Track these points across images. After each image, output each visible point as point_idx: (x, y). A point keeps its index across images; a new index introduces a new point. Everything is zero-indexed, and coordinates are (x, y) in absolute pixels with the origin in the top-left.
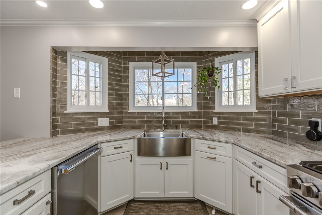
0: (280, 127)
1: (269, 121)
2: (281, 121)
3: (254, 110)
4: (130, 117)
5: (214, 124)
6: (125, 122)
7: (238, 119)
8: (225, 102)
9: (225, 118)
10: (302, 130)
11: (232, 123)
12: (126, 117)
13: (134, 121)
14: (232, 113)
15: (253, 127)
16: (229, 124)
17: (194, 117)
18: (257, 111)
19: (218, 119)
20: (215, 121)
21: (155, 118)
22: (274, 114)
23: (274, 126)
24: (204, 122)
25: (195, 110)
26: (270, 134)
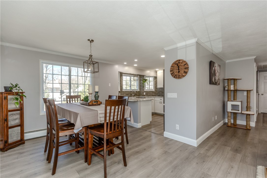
3: (154, 90)
4: (123, 93)
7: (150, 93)
8: (146, 89)
9: (147, 93)
14: (149, 91)
15: (154, 95)
17: (139, 93)
19: (145, 93)
20: (145, 94)
21: (130, 93)
22: (158, 91)
23: (158, 94)
24: (141, 94)
25: (139, 90)
26: (157, 96)
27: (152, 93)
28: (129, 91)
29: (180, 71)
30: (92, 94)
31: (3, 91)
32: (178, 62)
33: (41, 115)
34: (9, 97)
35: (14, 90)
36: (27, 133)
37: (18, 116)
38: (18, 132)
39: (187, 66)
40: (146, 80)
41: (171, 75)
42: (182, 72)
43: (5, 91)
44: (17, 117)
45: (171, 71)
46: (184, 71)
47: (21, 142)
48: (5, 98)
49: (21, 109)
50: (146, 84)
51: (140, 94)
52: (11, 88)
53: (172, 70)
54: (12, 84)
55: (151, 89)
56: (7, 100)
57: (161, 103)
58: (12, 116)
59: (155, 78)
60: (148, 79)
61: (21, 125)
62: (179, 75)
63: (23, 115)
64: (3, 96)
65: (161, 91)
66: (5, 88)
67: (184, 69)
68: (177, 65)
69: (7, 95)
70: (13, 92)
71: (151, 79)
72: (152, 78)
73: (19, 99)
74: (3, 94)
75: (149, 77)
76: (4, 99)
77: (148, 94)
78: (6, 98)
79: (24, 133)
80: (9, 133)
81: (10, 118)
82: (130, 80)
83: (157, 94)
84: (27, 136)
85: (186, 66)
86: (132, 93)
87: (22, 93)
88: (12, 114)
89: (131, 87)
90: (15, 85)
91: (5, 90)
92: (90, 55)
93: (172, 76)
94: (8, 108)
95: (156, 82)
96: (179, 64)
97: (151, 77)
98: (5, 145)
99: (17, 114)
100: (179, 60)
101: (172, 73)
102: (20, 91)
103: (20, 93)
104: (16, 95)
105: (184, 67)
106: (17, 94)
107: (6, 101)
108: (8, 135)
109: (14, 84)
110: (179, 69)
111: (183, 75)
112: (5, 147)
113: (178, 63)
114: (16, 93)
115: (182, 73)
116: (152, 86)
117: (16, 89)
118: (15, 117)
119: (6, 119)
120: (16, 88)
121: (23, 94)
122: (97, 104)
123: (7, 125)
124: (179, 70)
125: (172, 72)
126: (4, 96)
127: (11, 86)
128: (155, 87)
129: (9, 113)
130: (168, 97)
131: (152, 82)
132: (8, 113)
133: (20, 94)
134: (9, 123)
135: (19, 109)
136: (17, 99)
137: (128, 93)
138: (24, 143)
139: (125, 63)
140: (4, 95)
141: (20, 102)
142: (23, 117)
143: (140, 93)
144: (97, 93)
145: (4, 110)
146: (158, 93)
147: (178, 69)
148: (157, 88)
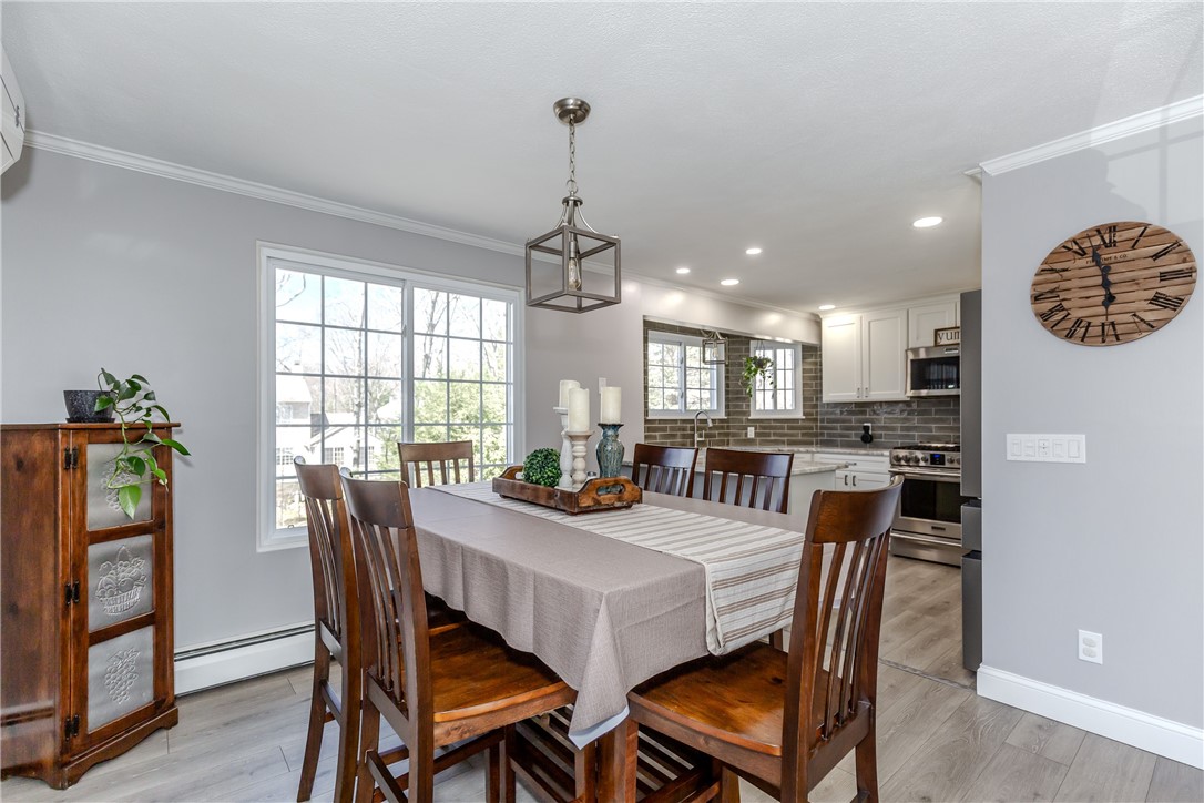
0: (829, 435)
1: (817, 429)
2: (831, 428)
3: (800, 415)
4: (649, 429)
5: (749, 437)
7: (782, 428)
8: (759, 406)
9: (764, 428)
10: (855, 437)
11: (775, 434)
14: (775, 420)
15: (800, 438)
17: (722, 428)
18: (804, 417)
19: (756, 429)
20: (751, 433)
21: (682, 429)
22: (822, 421)
24: (734, 435)
25: (723, 416)
26: (817, 443)
27: (790, 428)
28: (676, 421)
29: (1119, 298)
30: (588, 437)
31: (60, 416)
32: (1097, 241)
33: (260, 550)
34: (96, 452)
35: (124, 415)
36: (188, 655)
37: (143, 567)
38: (139, 662)
39: (1185, 261)
40: (761, 363)
41: (1036, 324)
42: (1135, 300)
43: (69, 421)
44: (135, 571)
45: (1036, 298)
46: (1151, 294)
47: (160, 713)
48: (68, 461)
49: (159, 526)
51: (728, 435)
52: (104, 397)
53: (1051, 291)
54: (109, 378)
55: (785, 411)
56: (79, 475)
57: (850, 480)
58: (109, 568)
61: (159, 618)
62: (1111, 318)
63: (167, 557)
64: (61, 447)
65: (837, 421)
66: (72, 397)
67: (1156, 283)
68: (1096, 258)
69: (82, 439)
70: (118, 421)
71: (785, 359)
72: (789, 352)
73: (153, 466)
74: (60, 436)
75: (775, 345)
76: (66, 469)
77: (769, 435)
78: (75, 460)
79: (172, 655)
80: (94, 669)
81: (96, 581)
82: (683, 361)
83: (816, 435)
84: (189, 675)
85: (1171, 263)
86: (693, 429)
87: (166, 429)
88: (111, 558)
89: (684, 396)
90: (129, 381)
91: (69, 411)
92: (566, 201)
93: (1053, 329)
94: (88, 523)
95: (811, 371)
96: (1107, 255)
97: (784, 346)
98: (65, 748)
99: (137, 553)
100: (1113, 228)
101: (1052, 311)
102: (156, 418)
103: (156, 428)
104: (132, 442)
105: (1156, 272)
106: (137, 433)
107: (75, 477)
108: (86, 685)
109: (122, 378)
110: (1106, 284)
111: (1149, 317)
112: (66, 758)
113: (1099, 247)
114: (132, 428)
115: (1132, 307)
116: (790, 394)
117: (134, 405)
118: (126, 572)
119: (77, 586)
120: (133, 400)
121: (170, 437)
122: (619, 499)
123: (82, 621)
124: (1112, 290)
125: (1047, 306)
126: (67, 450)
127: (106, 388)
128: (806, 399)
129: (94, 551)
130: (1009, 458)
131: (790, 374)
132: (85, 551)
133: (156, 438)
134: (92, 609)
135: (148, 520)
136: (138, 465)
137: (672, 429)
138: (173, 721)
139: (683, 271)
140: (65, 443)
141: (155, 483)
142: (167, 572)
143: (729, 428)
144: (610, 432)
145: (66, 530)
147: (1099, 280)
148: (816, 406)
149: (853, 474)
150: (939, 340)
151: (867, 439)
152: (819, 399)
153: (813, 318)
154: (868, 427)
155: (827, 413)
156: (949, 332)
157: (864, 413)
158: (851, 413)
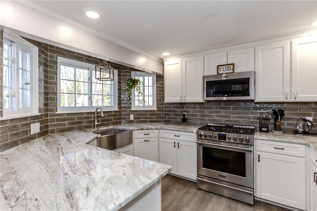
0: (168, 118)
1: (163, 115)
2: (169, 115)
3: (155, 109)
4: (58, 120)
5: (131, 119)
6: (52, 125)
7: (147, 115)
8: (137, 103)
9: (138, 115)
10: (179, 119)
11: (143, 118)
12: (53, 120)
13: (62, 123)
14: (143, 111)
15: (155, 119)
16: (141, 119)
17: (116, 115)
18: (157, 109)
19: (134, 115)
20: (132, 117)
21: (86, 118)
22: (165, 111)
23: (165, 117)
24: (123, 118)
25: (116, 109)
26: (163, 122)
27: (150, 115)
28: (83, 113)
40: (135, 82)
50: (136, 93)
51: (120, 119)
55: (149, 106)
57: (176, 145)
59: (160, 78)
60: (141, 79)
65: (172, 111)
71: (149, 81)
72: (151, 78)
75: (144, 73)
77: (140, 118)
82: (90, 79)
83: (162, 118)
86: (94, 117)
89: (90, 99)
95: (160, 87)
97: (148, 74)
116: (151, 98)
128: (157, 101)
131: (151, 88)
137: (79, 118)
143: (120, 115)
146: (165, 114)
148: (162, 104)
149: (179, 141)
150: (219, 71)
151: (185, 121)
152: (163, 101)
153: (160, 61)
154: (185, 114)
155: (167, 107)
156: (224, 67)
157: (183, 108)
158: (177, 107)
